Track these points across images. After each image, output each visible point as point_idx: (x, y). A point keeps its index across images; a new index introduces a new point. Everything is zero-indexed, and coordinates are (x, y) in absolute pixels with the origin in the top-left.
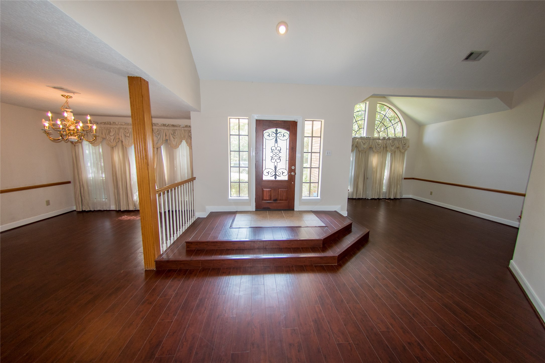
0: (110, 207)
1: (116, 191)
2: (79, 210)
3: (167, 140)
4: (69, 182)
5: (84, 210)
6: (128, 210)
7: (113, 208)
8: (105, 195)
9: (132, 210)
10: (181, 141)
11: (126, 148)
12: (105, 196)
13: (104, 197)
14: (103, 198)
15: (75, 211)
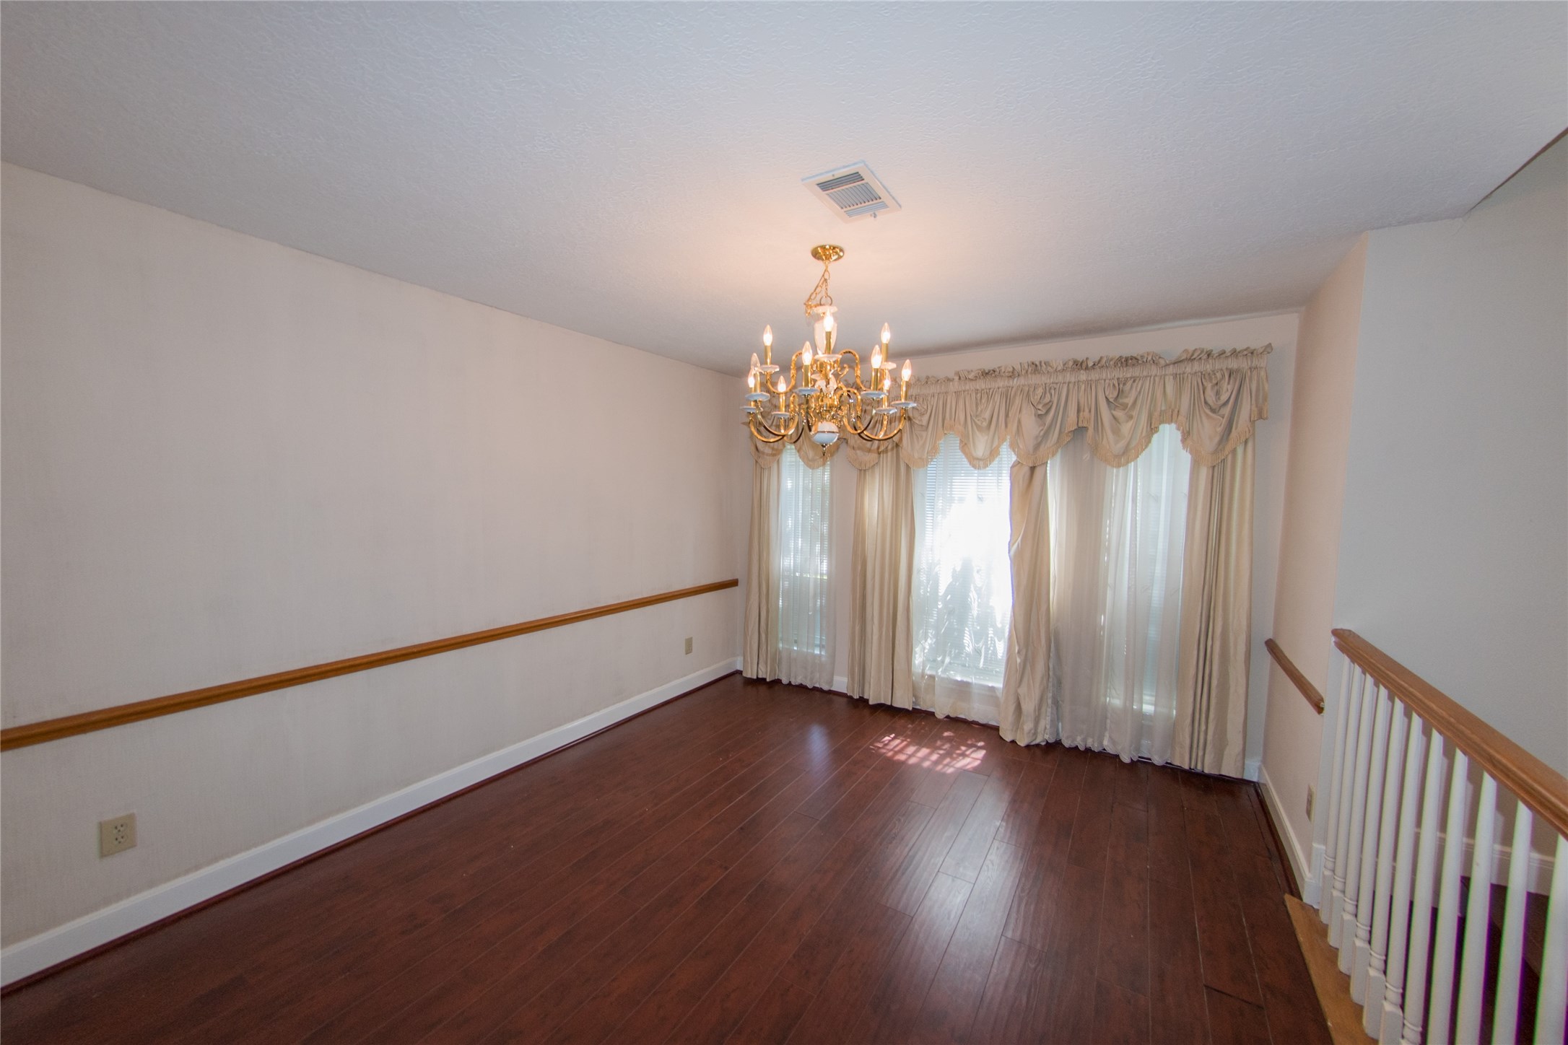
0: (831, 682)
1: (857, 628)
2: (749, 676)
3: (1080, 431)
4: (734, 583)
5: (760, 676)
6: (889, 704)
7: (841, 683)
8: (821, 636)
9: (904, 709)
10: (1153, 430)
11: (908, 467)
12: (821, 639)
13: (818, 642)
14: (816, 646)
15: (740, 672)
